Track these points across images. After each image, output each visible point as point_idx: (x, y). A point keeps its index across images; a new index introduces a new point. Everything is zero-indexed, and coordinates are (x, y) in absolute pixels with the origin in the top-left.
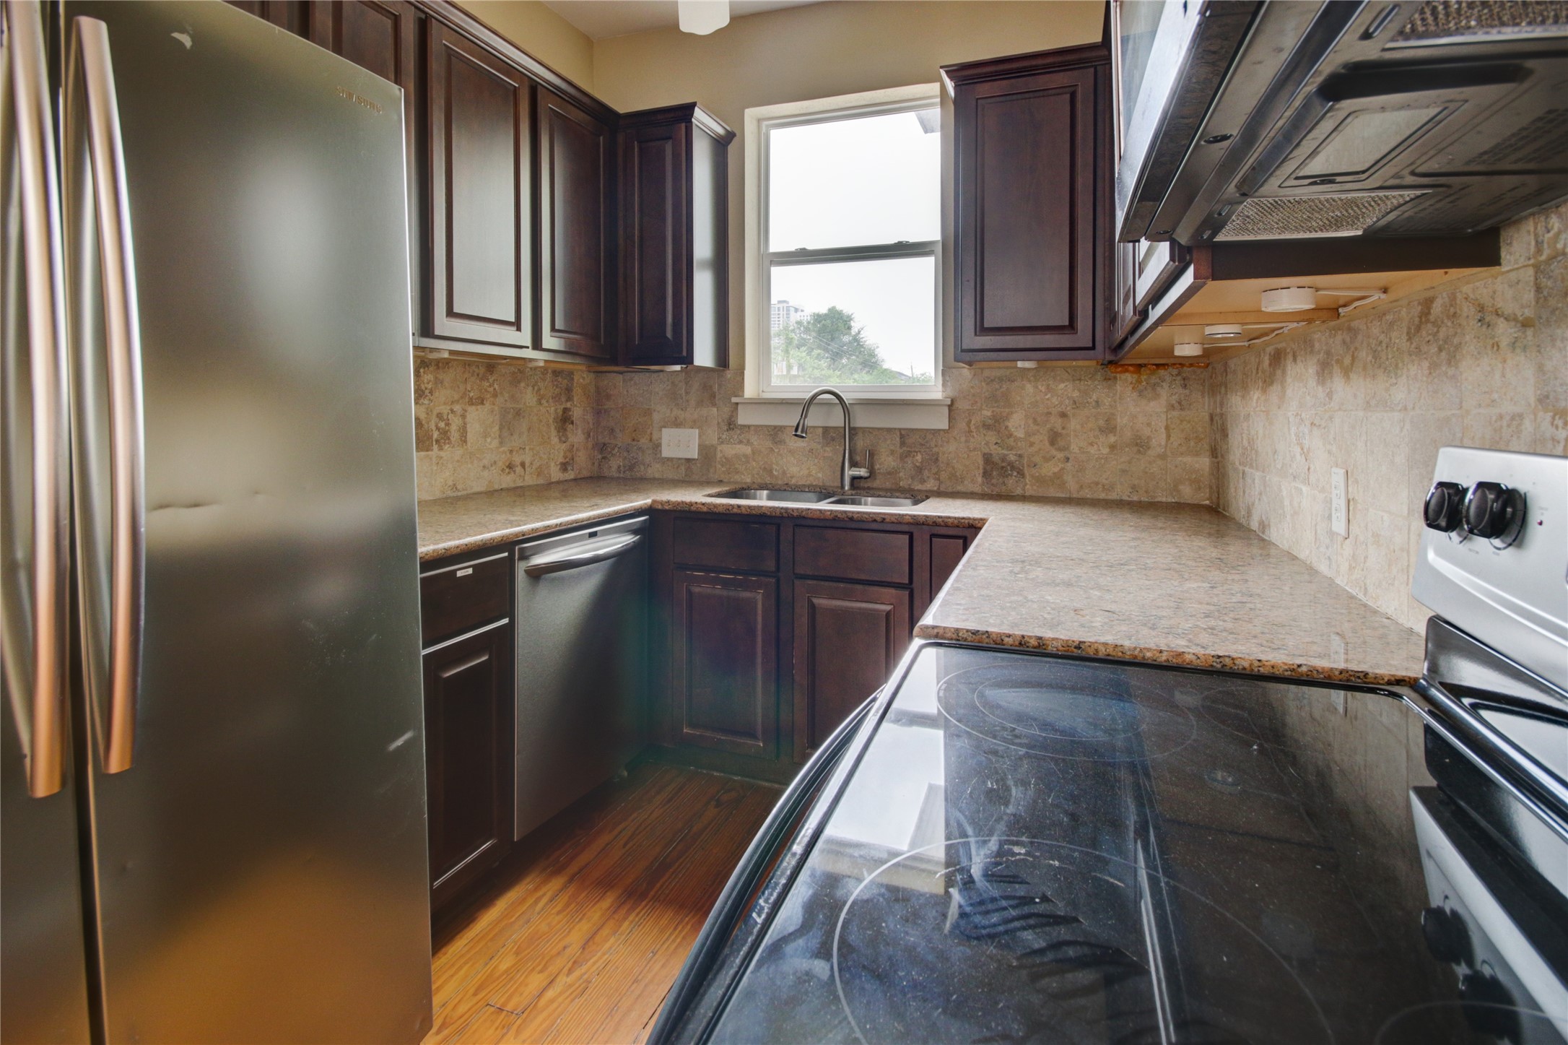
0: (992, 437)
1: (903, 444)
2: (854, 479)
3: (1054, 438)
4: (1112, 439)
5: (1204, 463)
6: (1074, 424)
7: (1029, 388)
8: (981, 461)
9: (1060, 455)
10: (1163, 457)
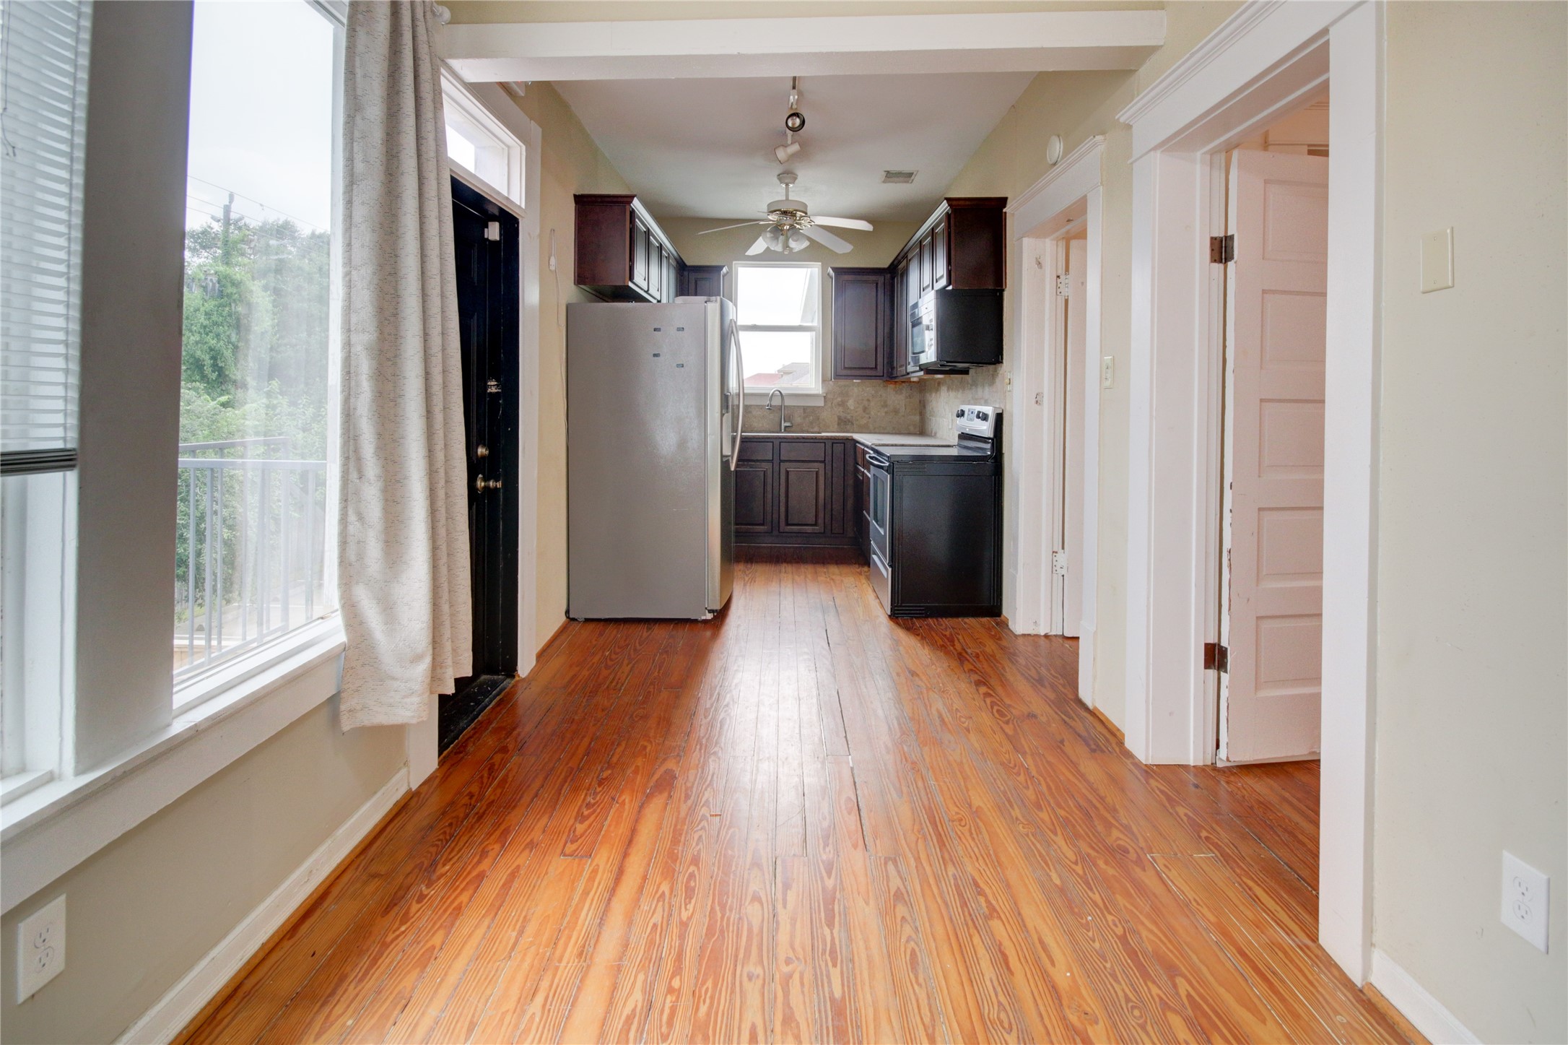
0: (841, 409)
1: (804, 412)
2: (786, 427)
3: (865, 409)
4: (886, 409)
5: (917, 418)
6: (872, 404)
7: (856, 390)
8: (836, 419)
9: (867, 416)
10: (904, 416)
